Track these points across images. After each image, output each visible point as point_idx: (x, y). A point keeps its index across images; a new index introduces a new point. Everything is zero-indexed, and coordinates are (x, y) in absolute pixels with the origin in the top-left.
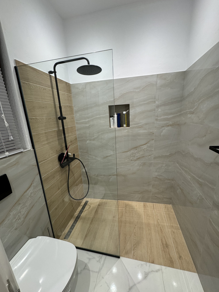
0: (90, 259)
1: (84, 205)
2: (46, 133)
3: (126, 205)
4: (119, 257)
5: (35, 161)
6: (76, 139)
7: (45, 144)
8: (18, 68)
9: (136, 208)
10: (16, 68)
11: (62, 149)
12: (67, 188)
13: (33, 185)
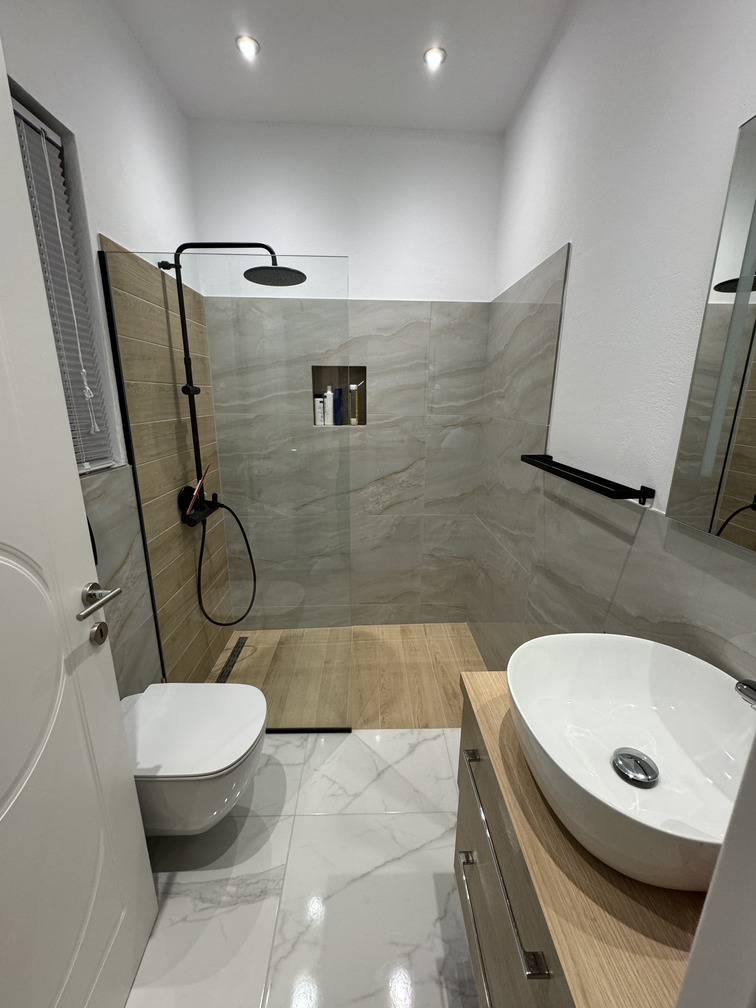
0: (277, 747)
1: (236, 647)
2: (154, 426)
3: (357, 636)
4: (348, 731)
5: (134, 498)
6: (215, 453)
7: (152, 456)
8: (108, 256)
9: (381, 637)
10: (101, 255)
11: (185, 478)
12: (196, 589)
13: (130, 558)
